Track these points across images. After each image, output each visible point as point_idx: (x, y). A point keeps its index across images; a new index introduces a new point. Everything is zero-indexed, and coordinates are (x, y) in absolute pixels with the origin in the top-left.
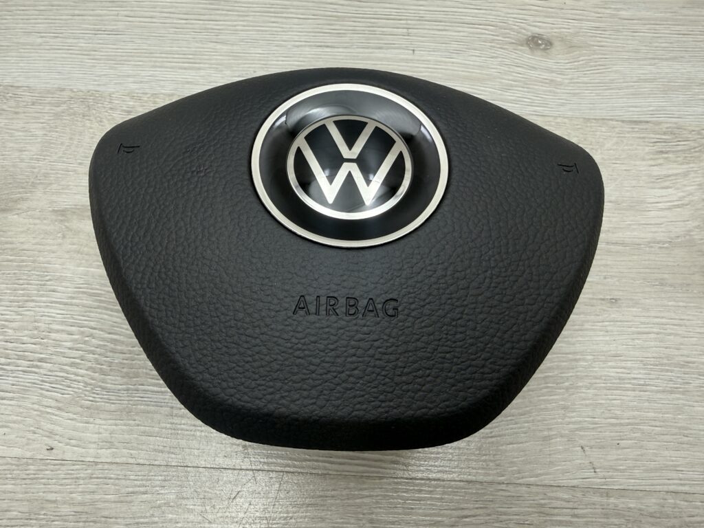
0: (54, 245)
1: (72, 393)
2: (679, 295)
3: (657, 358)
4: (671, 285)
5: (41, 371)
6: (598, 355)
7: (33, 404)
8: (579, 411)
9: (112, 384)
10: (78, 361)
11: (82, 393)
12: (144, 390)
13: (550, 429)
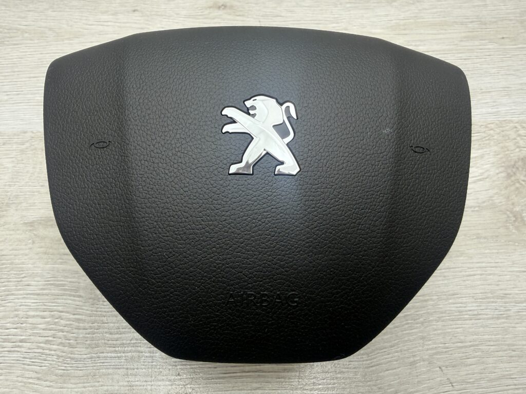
0: (26, 249)
1: (48, 365)
2: (492, 245)
3: (484, 293)
4: (485, 238)
5: (23, 350)
6: (441, 295)
7: (18, 377)
8: (433, 340)
9: (78, 354)
10: (50, 339)
11: (55, 364)
12: (104, 357)
13: (414, 356)
